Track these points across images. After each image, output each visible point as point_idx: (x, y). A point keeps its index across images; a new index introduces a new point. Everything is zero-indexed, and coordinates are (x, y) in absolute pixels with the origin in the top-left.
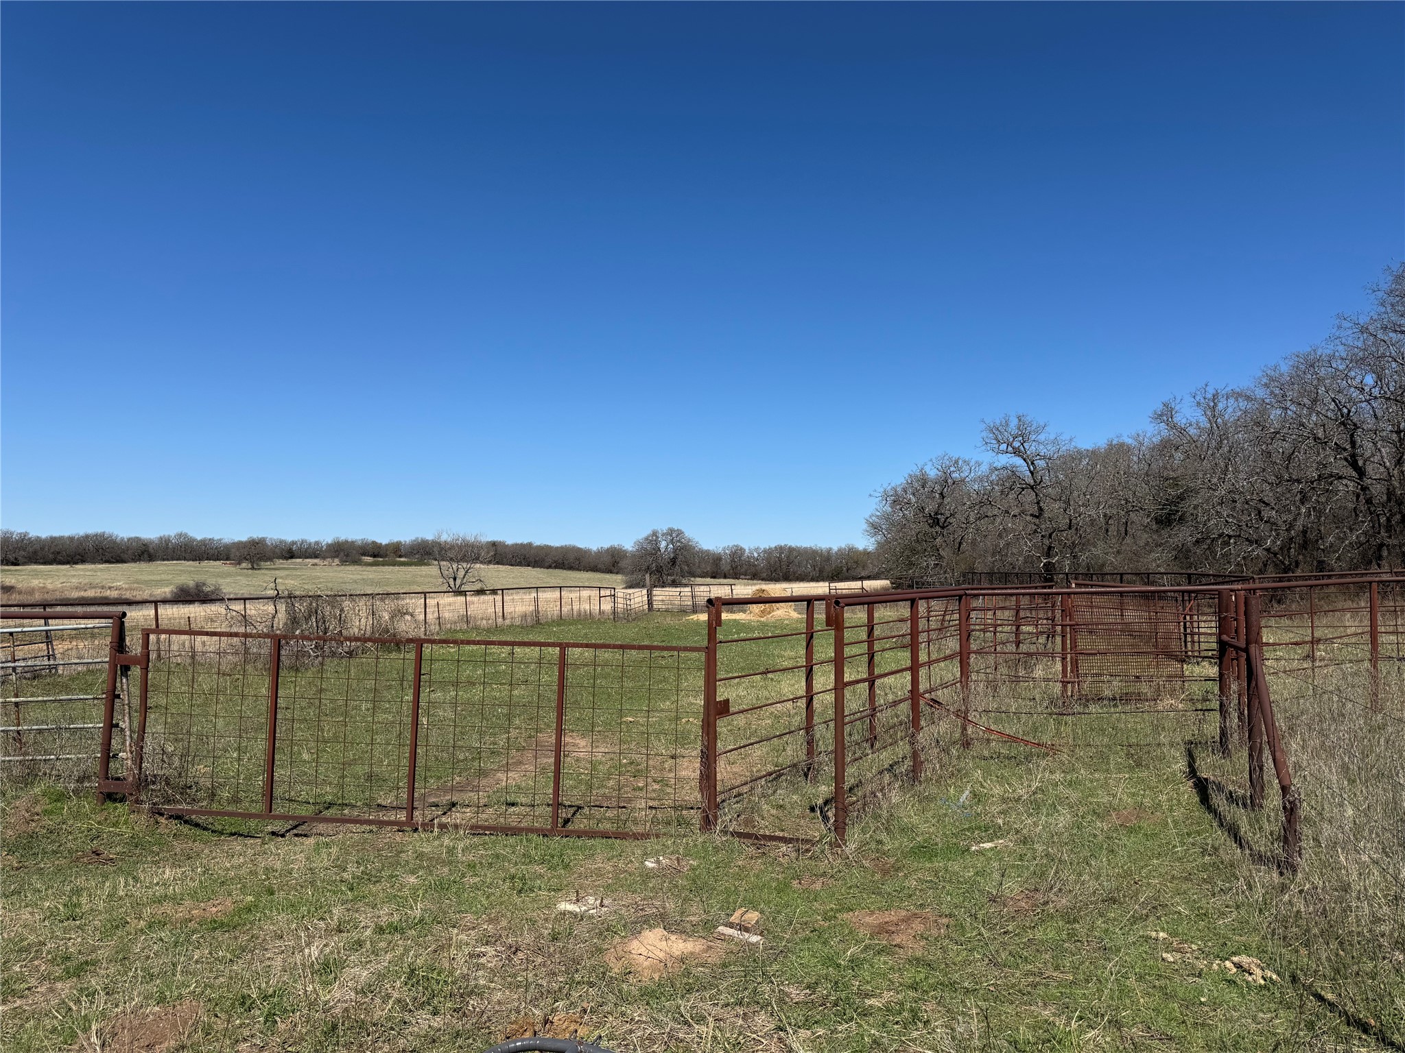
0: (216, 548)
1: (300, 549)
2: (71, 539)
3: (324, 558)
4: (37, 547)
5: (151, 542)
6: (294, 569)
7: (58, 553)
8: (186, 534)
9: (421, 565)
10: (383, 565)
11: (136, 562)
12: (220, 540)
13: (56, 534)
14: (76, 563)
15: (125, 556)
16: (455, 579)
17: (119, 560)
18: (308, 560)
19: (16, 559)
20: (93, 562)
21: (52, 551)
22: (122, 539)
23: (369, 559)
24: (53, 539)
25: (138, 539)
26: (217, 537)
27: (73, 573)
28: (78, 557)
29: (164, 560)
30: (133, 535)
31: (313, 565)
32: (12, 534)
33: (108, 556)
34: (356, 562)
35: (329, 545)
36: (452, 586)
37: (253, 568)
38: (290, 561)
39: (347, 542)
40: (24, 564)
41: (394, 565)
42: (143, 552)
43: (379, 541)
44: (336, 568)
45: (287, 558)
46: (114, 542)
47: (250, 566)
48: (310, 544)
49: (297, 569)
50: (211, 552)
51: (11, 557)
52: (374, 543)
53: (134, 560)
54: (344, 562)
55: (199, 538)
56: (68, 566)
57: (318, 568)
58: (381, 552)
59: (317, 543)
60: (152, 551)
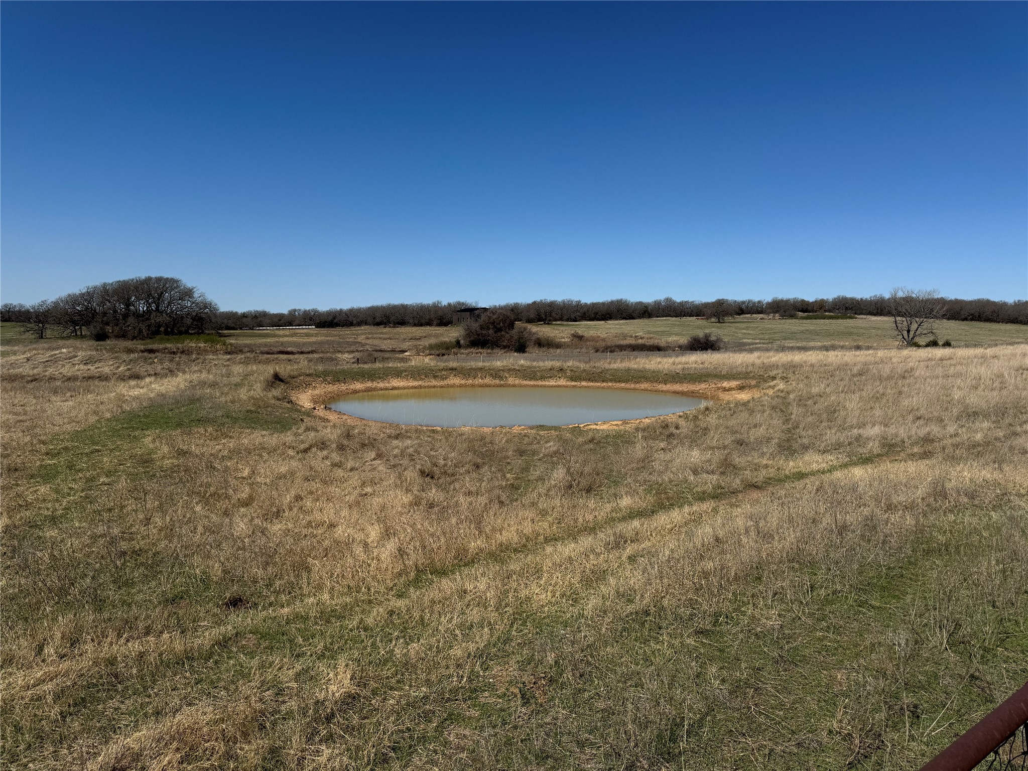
0: (690, 308)
1: (747, 307)
2: (603, 304)
3: (768, 314)
4: (585, 309)
5: (649, 304)
6: (748, 322)
7: (597, 313)
8: (671, 299)
9: (846, 318)
10: (815, 319)
11: (641, 318)
12: (693, 302)
13: (595, 301)
14: (607, 320)
15: (634, 315)
16: (908, 331)
17: (631, 317)
18: (755, 315)
19: (575, 317)
20: (616, 319)
21: (593, 312)
22: (632, 303)
23: (800, 314)
24: (594, 305)
25: (641, 302)
26: (690, 300)
27: (608, 326)
28: (608, 316)
29: (657, 317)
30: (638, 300)
31: (761, 319)
32: (572, 302)
33: (624, 315)
34: (792, 316)
35: (768, 304)
36: (906, 337)
37: (719, 322)
38: (742, 316)
39: (782, 300)
40: (580, 320)
41: (824, 319)
42: (644, 312)
43: (806, 299)
44: (779, 321)
45: (739, 314)
46: (627, 305)
47: (717, 320)
48: (754, 303)
49: (751, 322)
50: (686, 310)
51: (573, 316)
52: (803, 301)
53: (640, 317)
54: (783, 316)
55: (678, 300)
56: (603, 322)
57: (766, 321)
58: (809, 308)
59: (759, 302)
60: (650, 311)
